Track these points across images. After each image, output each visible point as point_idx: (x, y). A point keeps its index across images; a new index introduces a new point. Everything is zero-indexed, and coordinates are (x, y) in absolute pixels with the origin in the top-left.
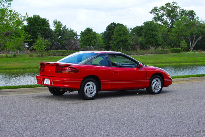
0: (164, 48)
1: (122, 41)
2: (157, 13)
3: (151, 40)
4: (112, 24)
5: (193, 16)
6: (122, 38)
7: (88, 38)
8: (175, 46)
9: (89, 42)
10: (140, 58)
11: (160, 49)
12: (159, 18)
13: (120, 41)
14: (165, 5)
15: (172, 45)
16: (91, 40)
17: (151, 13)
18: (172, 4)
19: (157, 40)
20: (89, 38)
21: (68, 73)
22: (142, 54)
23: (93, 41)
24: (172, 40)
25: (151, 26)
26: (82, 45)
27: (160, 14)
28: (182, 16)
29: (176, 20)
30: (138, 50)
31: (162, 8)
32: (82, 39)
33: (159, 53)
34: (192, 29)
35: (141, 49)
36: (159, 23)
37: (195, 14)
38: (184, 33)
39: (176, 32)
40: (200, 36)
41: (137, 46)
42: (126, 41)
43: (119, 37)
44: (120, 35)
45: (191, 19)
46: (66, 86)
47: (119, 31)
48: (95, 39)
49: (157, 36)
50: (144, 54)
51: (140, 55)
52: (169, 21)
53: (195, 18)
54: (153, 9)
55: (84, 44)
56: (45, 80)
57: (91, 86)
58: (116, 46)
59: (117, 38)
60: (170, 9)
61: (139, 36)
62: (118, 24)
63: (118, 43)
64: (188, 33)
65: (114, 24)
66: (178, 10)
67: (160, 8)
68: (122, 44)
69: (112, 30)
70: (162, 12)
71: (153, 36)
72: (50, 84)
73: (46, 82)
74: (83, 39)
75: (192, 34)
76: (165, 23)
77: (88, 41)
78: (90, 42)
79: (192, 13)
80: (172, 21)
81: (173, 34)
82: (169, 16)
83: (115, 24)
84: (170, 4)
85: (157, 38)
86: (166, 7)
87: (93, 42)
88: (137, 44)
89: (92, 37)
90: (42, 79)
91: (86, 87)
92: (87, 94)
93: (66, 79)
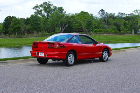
0: (43, 33)
1: (17, 28)
2: (37, 9)
3: (36, 27)
4: (8, 17)
5: (62, 11)
6: (17, 26)
8: (50, 31)
10: (29, 40)
11: (40, 33)
12: (39, 12)
13: (16, 28)
14: (43, 4)
15: (49, 30)
17: (33, 9)
18: (47, 3)
19: (40, 27)
21: (58, 48)
22: (30, 37)
24: (48, 27)
25: (36, 18)
27: (39, 9)
28: (54, 11)
29: (50, 14)
30: (26, 34)
31: (41, 6)
33: (41, 36)
34: (62, 20)
35: (28, 34)
36: (39, 15)
37: (63, 9)
38: (56, 23)
39: (51, 22)
40: (67, 24)
41: (25, 32)
42: (20, 28)
43: (15, 25)
44: (16, 24)
45: (60, 13)
46: (57, 57)
47: (15, 21)
49: (40, 24)
50: (32, 37)
51: (29, 37)
52: (46, 14)
53: (63, 12)
54: (35, 6)
57: (71, 57)
58: (13, 32)
59: (13, 26)
60: (46, 6)
61: (26, 25)
62: (12, 17)
63: (14, 30)
64: (59, 23)
65: (9, 17)
66: (52, 7)
67: (40, 6)
68: (17, 30)
69: (9, 21)
70: (41, 8)
71: (37, 25)
72: (44, 56)
73: (40, 55)
75: (61, 23)
76: (43, 16)
79: (61, 9)
80: (48, 14)
81: (49, 23)
82: (45, 11)
83: (11, 17)
84: (46, 3)
85: (40, 26)
86: (44, 5)
88: (25, 30)
90: (37, 53)
91: (69, 58)
92: (69, 62)
93: (56, 52)
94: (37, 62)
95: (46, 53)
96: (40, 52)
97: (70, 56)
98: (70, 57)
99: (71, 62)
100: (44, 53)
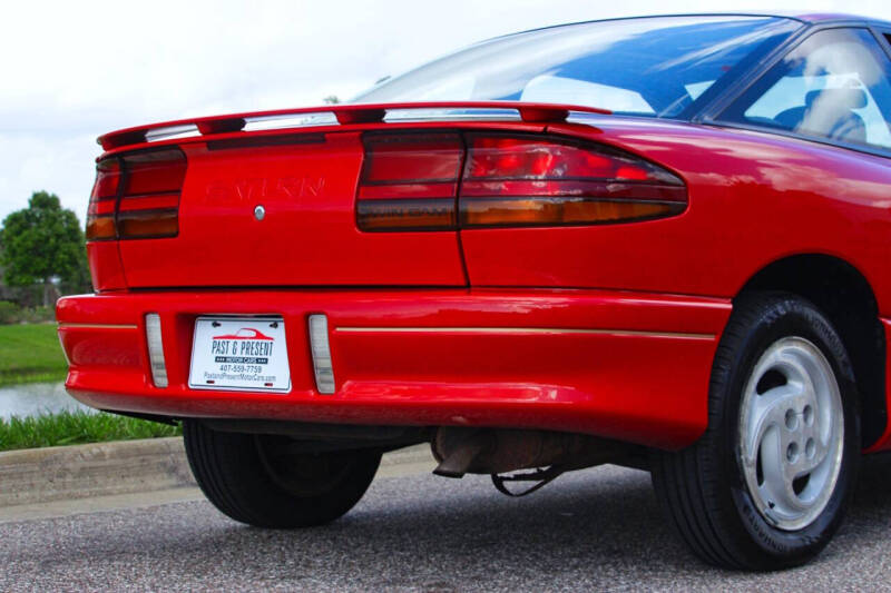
7: (40, 241)
9: (48, 256)
16: (57, 248)
20: (47, 239)
21: (557, 216)
23: (65, 253)
26: (14, 273)
32: (14, 244)
48: (72, 244)
55: (25, 269)
56: (205, 335)
57: (799, 388)
73: (216, 368)
74: (19, 245)
77: (40, 255)
78: (53, 259)
87: (66, 257)
89: (59, 236)
90: (154, 326)
91: (758, 410)
92: (763, 494)
93: (521, 304)
94: (198, 495)
95: (319, 328)
96: (217, 315)
97: (776, 378)
98: (775, 400)
99: (800, 484)
100: (278, 335)
